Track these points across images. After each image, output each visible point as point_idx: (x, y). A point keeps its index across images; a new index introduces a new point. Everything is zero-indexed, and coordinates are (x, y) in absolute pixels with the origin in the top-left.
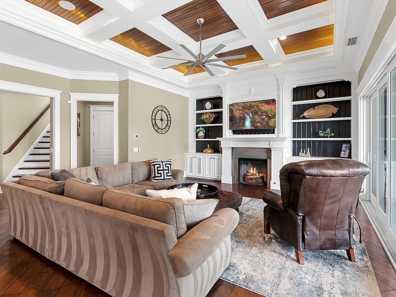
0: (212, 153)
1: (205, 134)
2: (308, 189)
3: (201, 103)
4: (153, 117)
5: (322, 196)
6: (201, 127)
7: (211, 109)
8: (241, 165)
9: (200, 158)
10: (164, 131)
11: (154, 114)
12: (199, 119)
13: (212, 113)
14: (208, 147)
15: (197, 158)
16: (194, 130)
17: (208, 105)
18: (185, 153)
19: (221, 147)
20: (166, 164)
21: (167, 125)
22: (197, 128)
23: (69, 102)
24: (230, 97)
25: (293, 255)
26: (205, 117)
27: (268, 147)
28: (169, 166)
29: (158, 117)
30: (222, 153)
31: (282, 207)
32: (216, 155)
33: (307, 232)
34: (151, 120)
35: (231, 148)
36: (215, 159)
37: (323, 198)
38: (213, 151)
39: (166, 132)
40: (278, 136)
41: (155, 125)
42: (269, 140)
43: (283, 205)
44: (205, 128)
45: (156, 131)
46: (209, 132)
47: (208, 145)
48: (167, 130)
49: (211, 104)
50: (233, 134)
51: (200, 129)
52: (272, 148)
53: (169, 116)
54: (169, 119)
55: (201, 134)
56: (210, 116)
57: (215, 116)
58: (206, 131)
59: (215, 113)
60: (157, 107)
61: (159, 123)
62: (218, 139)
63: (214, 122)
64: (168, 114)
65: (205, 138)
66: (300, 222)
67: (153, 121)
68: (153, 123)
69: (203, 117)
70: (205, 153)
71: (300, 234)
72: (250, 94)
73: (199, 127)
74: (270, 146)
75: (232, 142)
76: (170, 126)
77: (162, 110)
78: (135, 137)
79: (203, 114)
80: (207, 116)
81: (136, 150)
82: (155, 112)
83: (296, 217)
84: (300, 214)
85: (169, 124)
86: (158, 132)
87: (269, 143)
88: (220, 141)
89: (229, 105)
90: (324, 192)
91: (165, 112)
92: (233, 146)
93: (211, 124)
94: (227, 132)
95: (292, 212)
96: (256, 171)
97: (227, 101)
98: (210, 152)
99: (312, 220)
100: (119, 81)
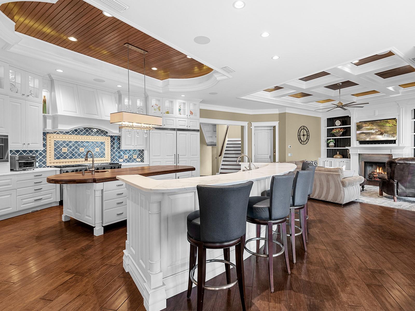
0: (341, 158)
1: (335, 144)
2: (399, 170)
3: (331, 121)
4: (299, 134)
5: (406, 173)
6: (331, 139)
7: (340, 125)
8: (367, 167)
9: (332, 162)
10: (305, 143)
11: (299, 132)
12: (330, 133)
13: (341, 128)
14: (338, 154)
15: (329, 162)
16: (326, 141)
17: (338, 123)
18: (319, 158)
19: (350, 154)
20: (314, 163)
21: (307, 139)
22: (328, 140)
23: (251, 127)
24: (357, 117)
25: (393, 200)
26: (335, 132)
27: (390, 153)
28: (316, 164)
29: (302, 134)
30: (350, 158)
31: (387, 179)
32: (345, 160)
33: (399, 189)
34: (297, 136)
35: (358, 154)
36: (344, 162)
37: (407, 173)
38: (342, 157)
39: (306, 143)
40: (399, 145)
41: (300, 139)
42: (390, 149)
43: (388, 178)
44: (335, 139)
45: (300, 143)
46: (337, 143)
47: (338, 152)
48: (307, 142)
49: (340, 122)
50: (359, 144)
51: (331, 140)
52: (393, 154)
53: (308, 133)
54: (308, 134)
55: (332, 144)
56: (339, 131)
57: (344, 130)
58: (335, 142)
59: (344, 128)
60: (301, 127)
61: (302, 137)
62: (347, 148)
63: (343, 135)
64: (307, 131)
65: (335, 147)
66: (396, 185)
67: (299, 136)
68: (299, 138)
69: (333, 131)
70: (335, 158)
71: (396, 190)
72: (375, 114)
73: (330, 139)
74: (391, 153)
75: (359, 150)
76: (309, 139)
77: (304, 129)
78: (289, 147)
79: (333, 129)
80: (337, 131)
81: (289, 155)
82: (300, 130)
83: (393, 182)
84: (395, 181)
85: (308, 138)
86: (302, 144)
87: (390, 150)
88: (348, 149)
89: (357, 123)
90: (407, 171)
91: (305, 130)
92: (360, 152)
93: (340, 136)
94: (354, 143)
95: (391, 181)
96: (382, 170)
97: (355, 120)
98: (339, 157)
99: (402, 184)
100: (279, 113)
